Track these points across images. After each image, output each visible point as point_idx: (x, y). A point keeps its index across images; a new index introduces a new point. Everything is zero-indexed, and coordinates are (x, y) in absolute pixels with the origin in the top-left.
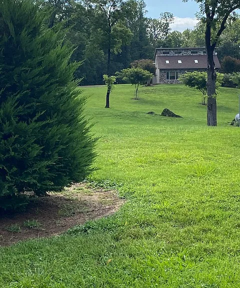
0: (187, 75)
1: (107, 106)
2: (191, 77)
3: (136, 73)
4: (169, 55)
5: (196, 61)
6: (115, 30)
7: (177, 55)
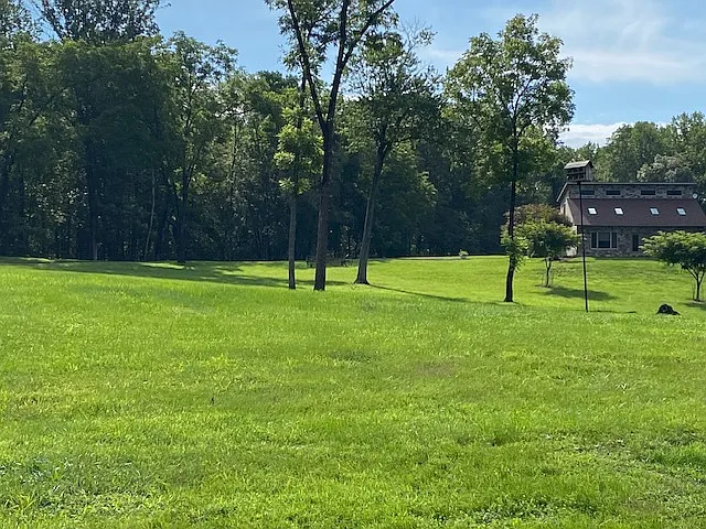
0: (661, 239)
1: (509, 298)
2: (671, 243)
3: (549, 232)
4: (593, 197)
5: (654, 211)
6: (526, 144)
7: (610, 197)
